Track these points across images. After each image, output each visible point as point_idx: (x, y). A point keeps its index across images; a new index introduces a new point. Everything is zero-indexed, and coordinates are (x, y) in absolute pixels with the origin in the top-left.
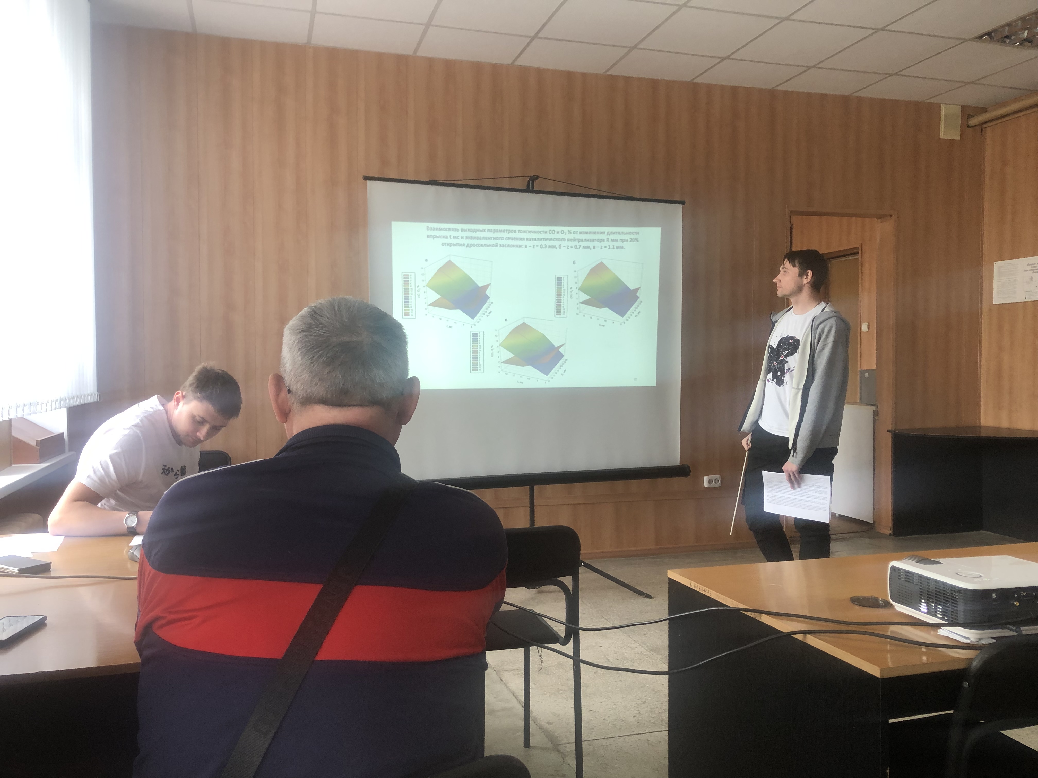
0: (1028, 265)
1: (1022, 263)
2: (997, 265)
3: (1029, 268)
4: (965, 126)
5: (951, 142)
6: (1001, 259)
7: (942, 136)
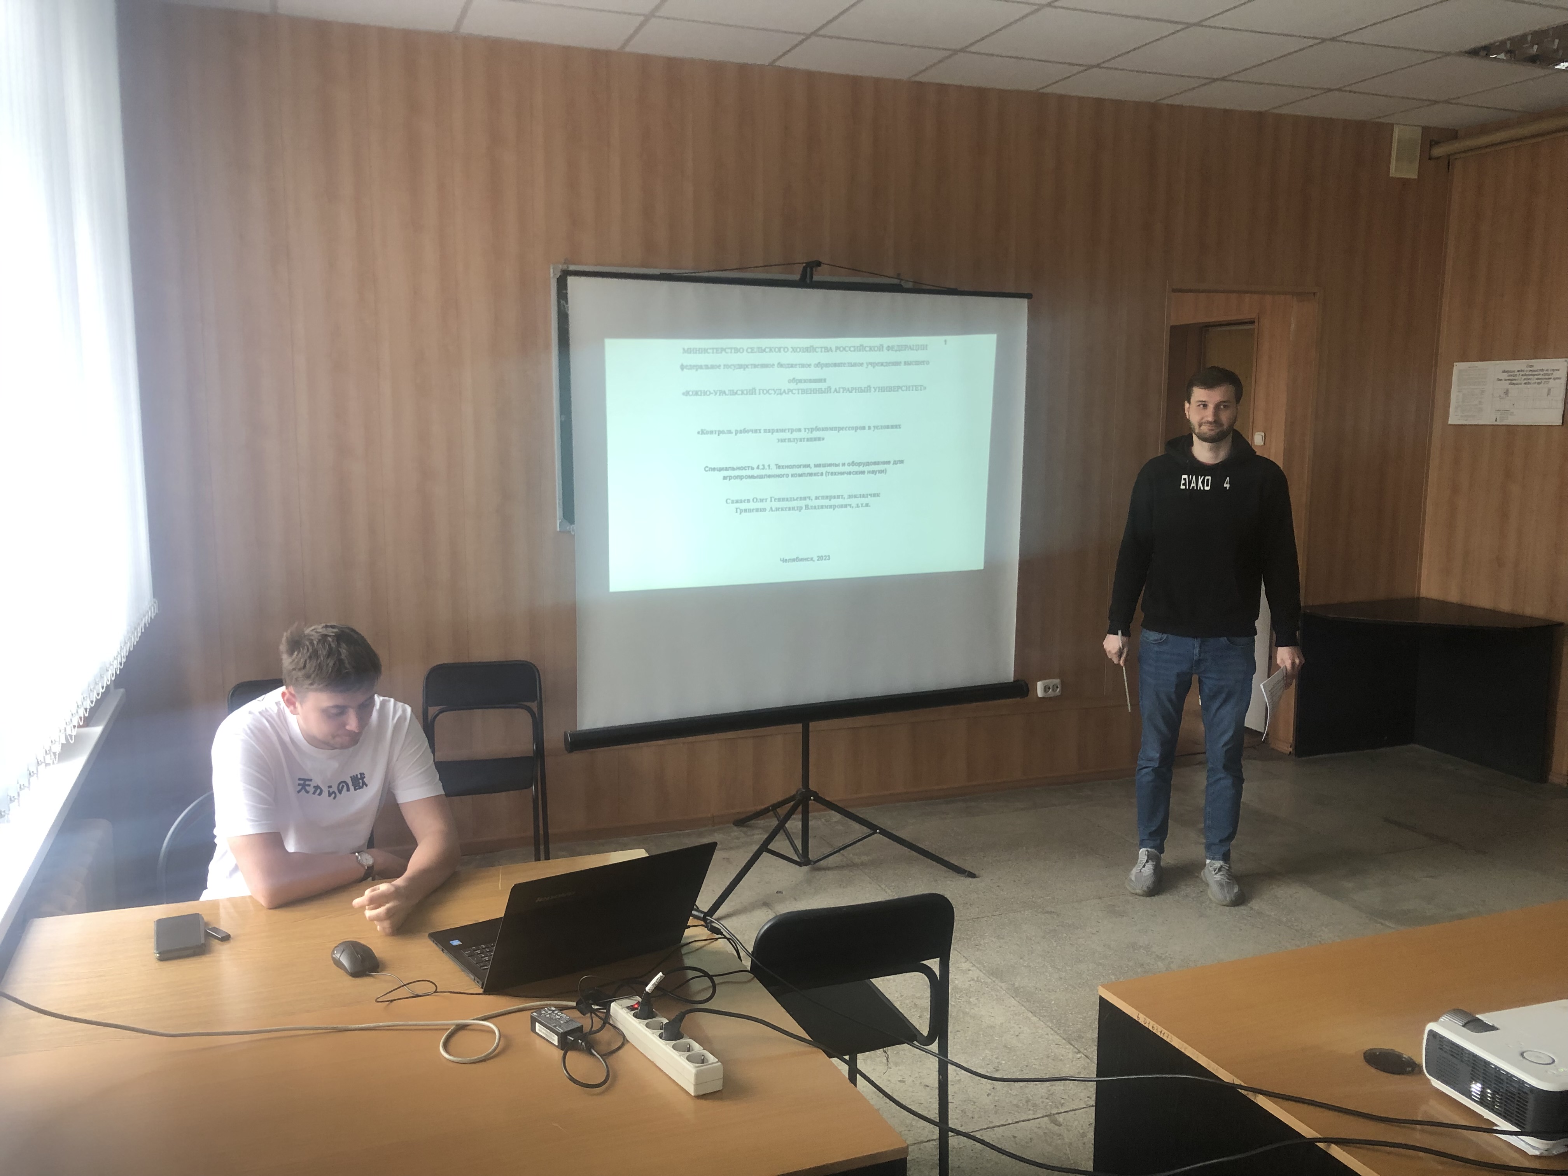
0: (1504, 372)
1: (1494, 369)
2: (1459, 367)
3: (1505, 376)
4: (1426, 157)
5: (1405, 183)
6: (1464, 358)
7: (1393, 173)
